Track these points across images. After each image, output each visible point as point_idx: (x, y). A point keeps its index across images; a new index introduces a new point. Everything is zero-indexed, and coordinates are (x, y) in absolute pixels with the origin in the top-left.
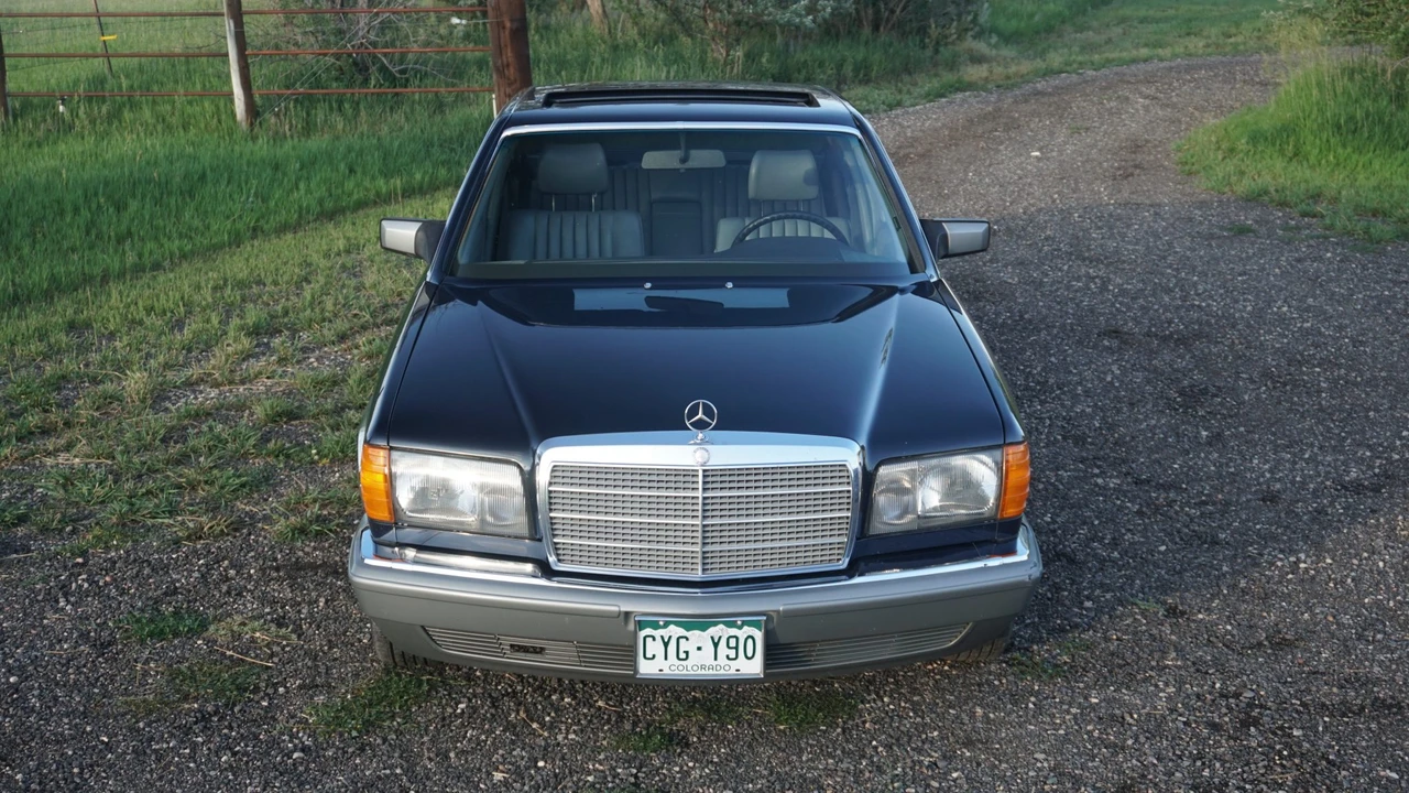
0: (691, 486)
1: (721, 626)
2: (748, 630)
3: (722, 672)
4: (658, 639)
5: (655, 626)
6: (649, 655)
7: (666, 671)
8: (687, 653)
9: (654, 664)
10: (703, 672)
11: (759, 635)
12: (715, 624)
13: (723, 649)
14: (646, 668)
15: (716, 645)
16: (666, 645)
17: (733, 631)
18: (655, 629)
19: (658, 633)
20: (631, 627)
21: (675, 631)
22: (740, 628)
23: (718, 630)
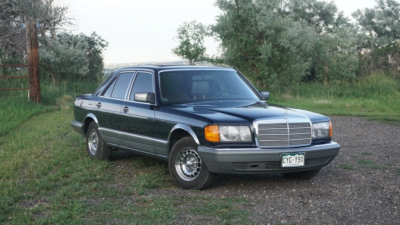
0: (286, 127)
1: (297, 155)
2: (302, 155)
3: (297, 165)
4: (286, 158)
5: (286, 155)
6: (284, 162)
7: (287, 166)
8: (291, 161)
9: (285, 164)
10: (294, 165)
11: (303, 156)
12: (296, 154)
13: (297, 160)
14: (284, 165)
15: (296, 159)
16: (287, 159)
17: (299, 156)
18: (286, 156)
19: (286, 157)
20: (280, 156)
21: (289, 156)
22: (300, 155)
23: (297, 156)
